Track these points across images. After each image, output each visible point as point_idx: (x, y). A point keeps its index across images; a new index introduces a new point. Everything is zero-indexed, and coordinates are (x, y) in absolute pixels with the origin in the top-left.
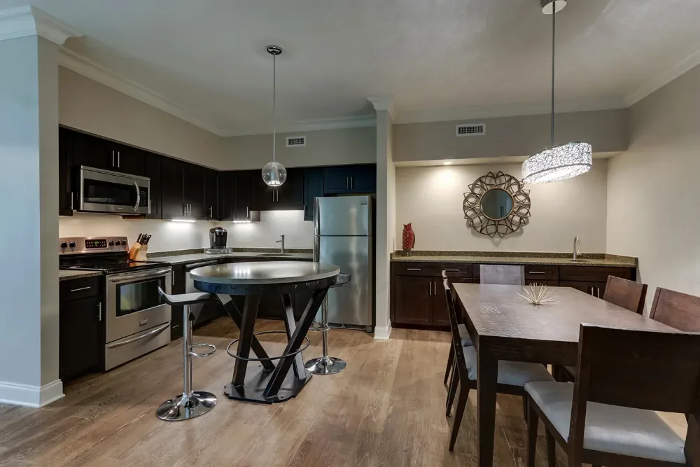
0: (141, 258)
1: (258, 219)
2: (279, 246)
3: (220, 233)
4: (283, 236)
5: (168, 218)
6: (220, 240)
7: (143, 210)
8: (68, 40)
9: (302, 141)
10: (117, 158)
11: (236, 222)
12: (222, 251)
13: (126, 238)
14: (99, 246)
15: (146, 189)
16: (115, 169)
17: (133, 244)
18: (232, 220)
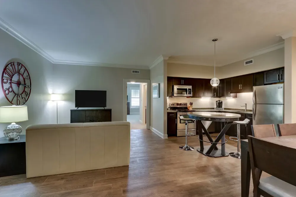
0: (191, 109)
1: (236, 97)
2: (244, 108)
3: (219, 102)
4: (246, 104)
5: (200, 97)
6: (220, 104)
7: (190, 95)
8: (169, 58)
9: (251, 62)
10: (183, 81)
11: (227, 98)
12: (220, 109)
13: (187, 103)
14: (180, 105)
15: (190, 89)
16: (182, 85)
17: (188, 105)
18: (226, 97)
